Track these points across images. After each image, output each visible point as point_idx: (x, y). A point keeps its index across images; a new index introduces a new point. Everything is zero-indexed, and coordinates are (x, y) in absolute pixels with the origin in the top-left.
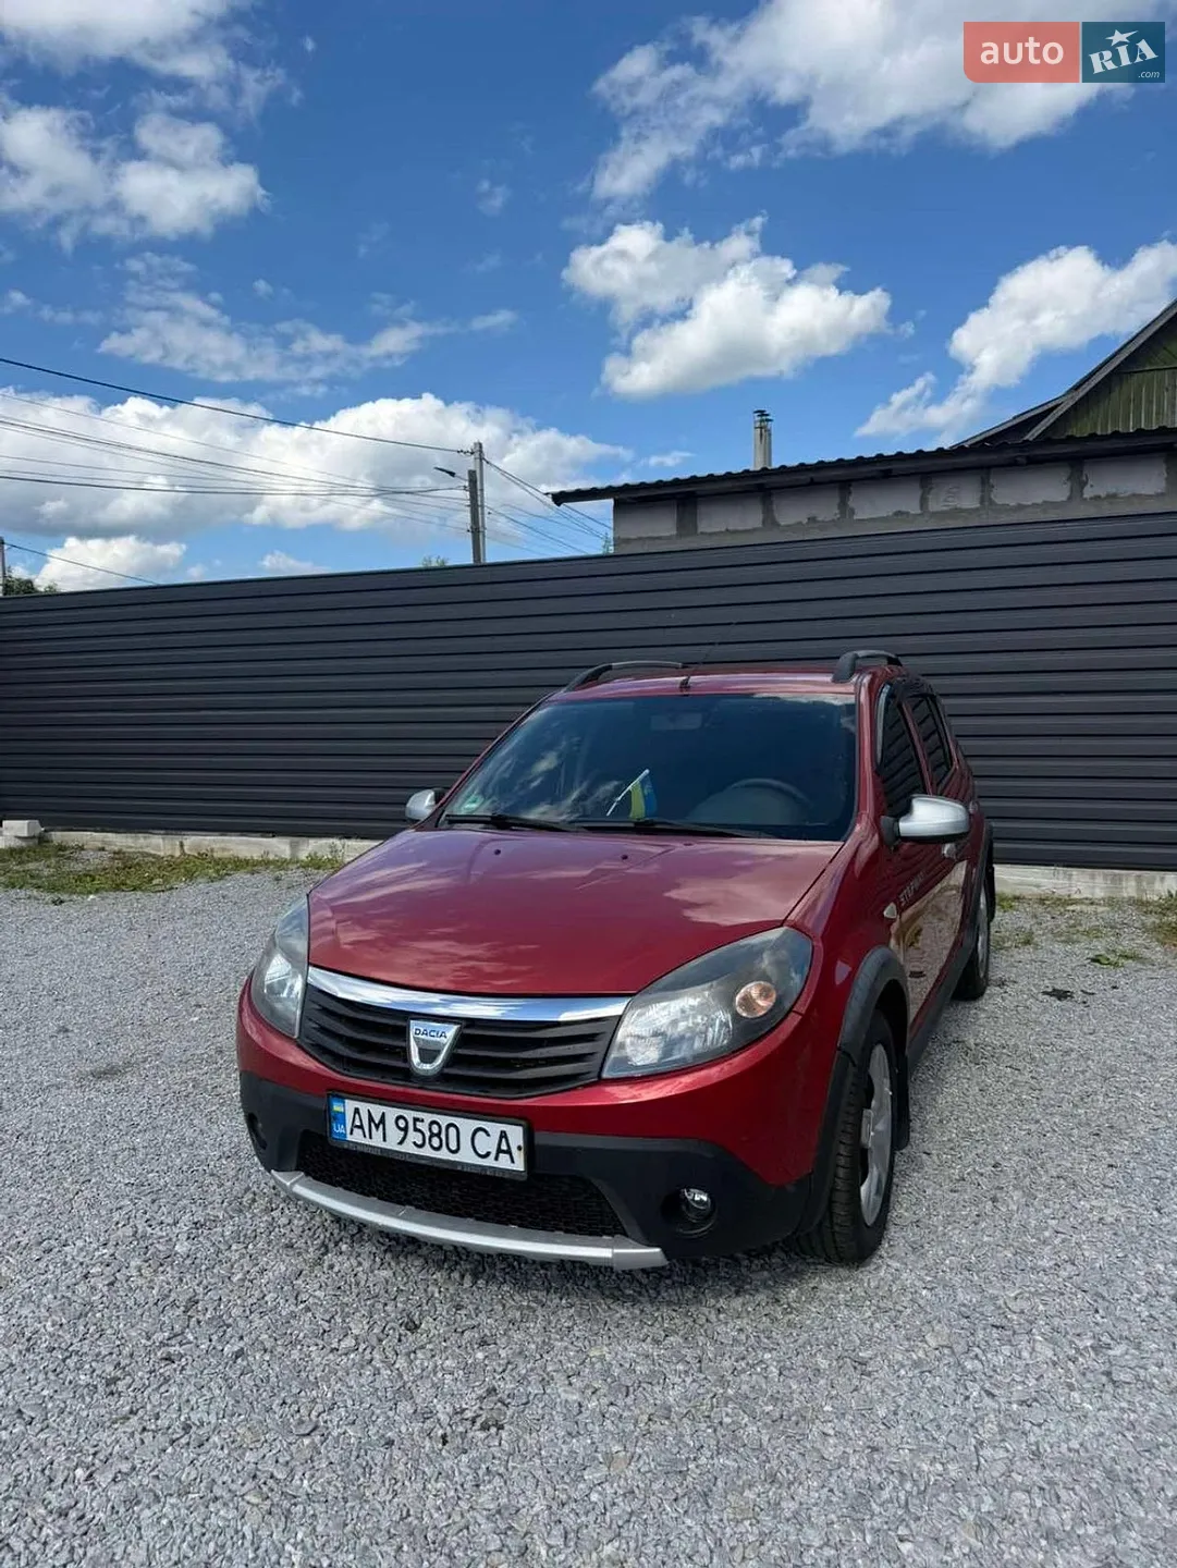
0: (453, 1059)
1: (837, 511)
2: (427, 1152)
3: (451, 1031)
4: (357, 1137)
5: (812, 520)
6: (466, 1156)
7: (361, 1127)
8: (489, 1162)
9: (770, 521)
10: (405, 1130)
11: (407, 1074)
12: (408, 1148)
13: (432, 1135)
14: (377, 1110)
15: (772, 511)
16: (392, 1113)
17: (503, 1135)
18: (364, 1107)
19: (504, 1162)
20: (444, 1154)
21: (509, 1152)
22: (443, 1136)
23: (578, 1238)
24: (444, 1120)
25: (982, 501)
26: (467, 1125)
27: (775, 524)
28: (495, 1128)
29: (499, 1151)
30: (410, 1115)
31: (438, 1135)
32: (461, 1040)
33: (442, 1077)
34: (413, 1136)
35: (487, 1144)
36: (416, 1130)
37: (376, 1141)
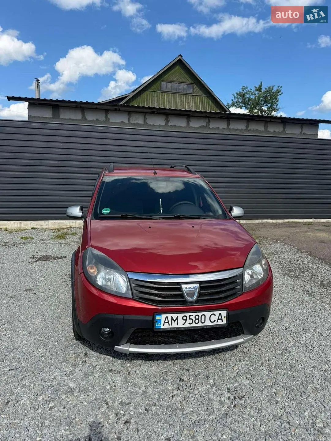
0: (200, 295)
1: (104, 118)
2: (194, 325)
4: (166, 326)
5: (97, 120)
6: (208, 323)
7: (168, 322)
8: (215, 323)
9: (84, 118)
10: (186, 320)
11: (185, 302)
12: (187, 325)
13: (196, 319)
14: (175, 316)
15: (85, 115)
16: (180, 316)
17: (220, 314)
18: (169, 316)
19: (220, 322)
20: (200, 324)
21: (221, 319)
22: (200, 319)
23: (232, 338)
24: (200, 314)
25: (144, 122)
26: (208, 314)
27: (86, 119)
28: (217, 313)
29: (218, 319)
30: (188, 315)
31: (198, 319)
32: (201, 288)
33: (197, 301)
34: (189, 321)
35: (214, 318)
36: (190, 319)
37: (174, 325)
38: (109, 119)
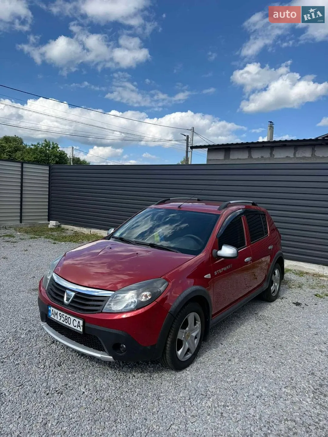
0: (73, 301)
1: (269, 155)
2: (64, 323)
3: (73, 294)
4: (52, 316)
5: (262, 157)
6: (71, 326)
7: (53, 314)
8: (76, 328)
9: (250, 157)
10: (61, 317)
11: (63, 303)
12: (61, 321)
13: (66, 319)
14: (56, 311)
15: (251, 154)
16: (59, 312)
17: (79, 322)
18: (54, 309)
19: (78, 329)
20: (67, 324)
21: (80, 326)
22: (68, 320)
23: (95, 350)
24: (68, 316)
25: (312, 155)
26: (72, 318)
27: (251, 157)
28: (77, 320)
29: (78, 326)
30: (62, 313)
31: (67, 319)
32: (75, 297)
33: (69, 305)
34: (62, 319)
35: (76, 324)
36: (63, 317)
37: (56, 318)
38: (274, 155)
